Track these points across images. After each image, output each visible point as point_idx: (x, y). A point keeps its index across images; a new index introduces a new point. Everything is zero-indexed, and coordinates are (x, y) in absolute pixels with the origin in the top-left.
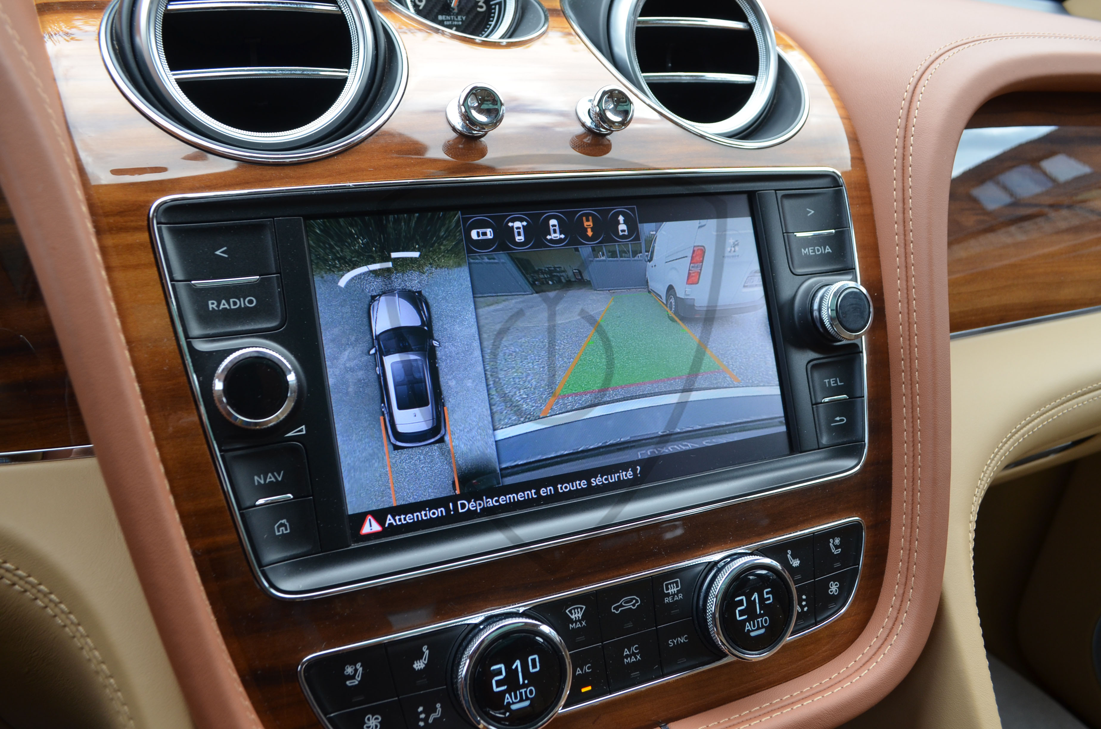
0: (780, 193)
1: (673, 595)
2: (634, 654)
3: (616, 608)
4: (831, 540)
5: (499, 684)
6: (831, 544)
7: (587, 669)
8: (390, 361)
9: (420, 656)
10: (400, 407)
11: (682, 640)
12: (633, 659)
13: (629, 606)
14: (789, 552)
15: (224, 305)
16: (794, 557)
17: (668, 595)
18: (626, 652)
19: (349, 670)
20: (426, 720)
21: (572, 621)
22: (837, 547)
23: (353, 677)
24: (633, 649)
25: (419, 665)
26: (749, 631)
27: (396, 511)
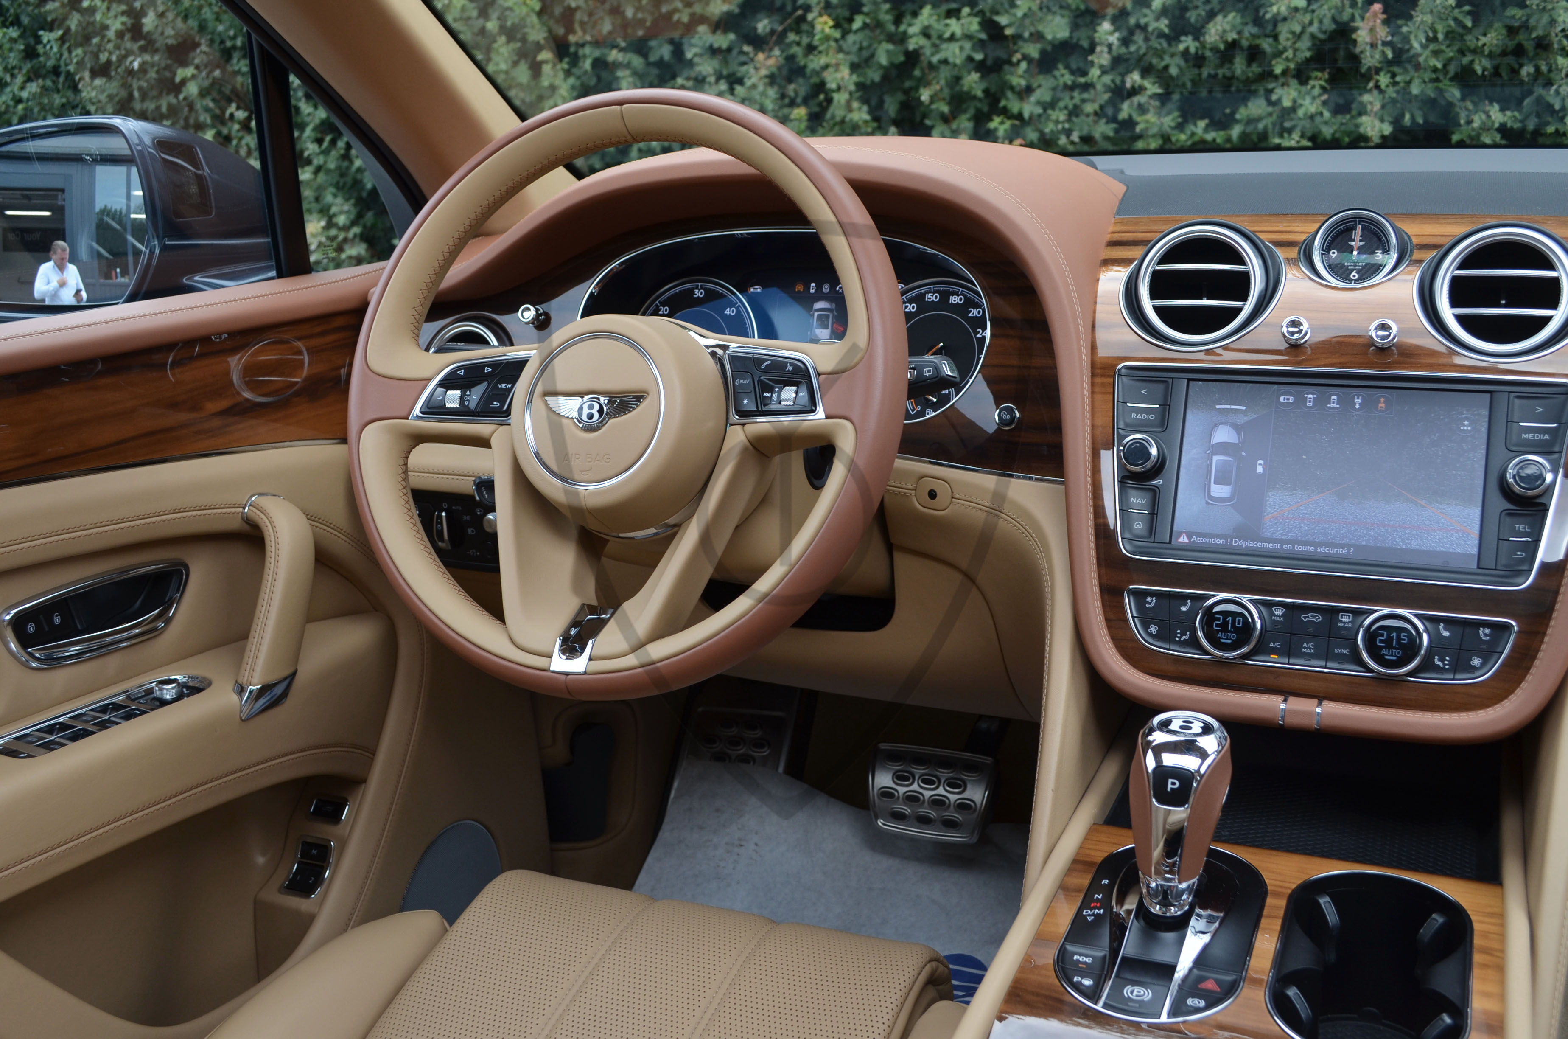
0: (1512, 395)
1: (1345, 623)
2: (1310, 648)
3: (1305, 618)
4: (1481, 629)
5: (1217, 625)
6: (1481, 632)
7: (1277, 645)
8: (1216, 458)
9: (1185, 605)
10: (1215, 483)
11: (1345, 652)
12: (1308, 651)
13: (1313, 619)
14: (1442, 625)
15: (1139, 416)
16: (1445, 629)
17: (1341, 621)
18: (1305, 645)
19: (1149, 599)
20: (1180, 638)
21: (1275, 615)
22: (1486, 635)
23: (1150, 603)
24: (1310, 645)
25: (1184, 609)
26: (1384, 655)
27: (1199, 535)
